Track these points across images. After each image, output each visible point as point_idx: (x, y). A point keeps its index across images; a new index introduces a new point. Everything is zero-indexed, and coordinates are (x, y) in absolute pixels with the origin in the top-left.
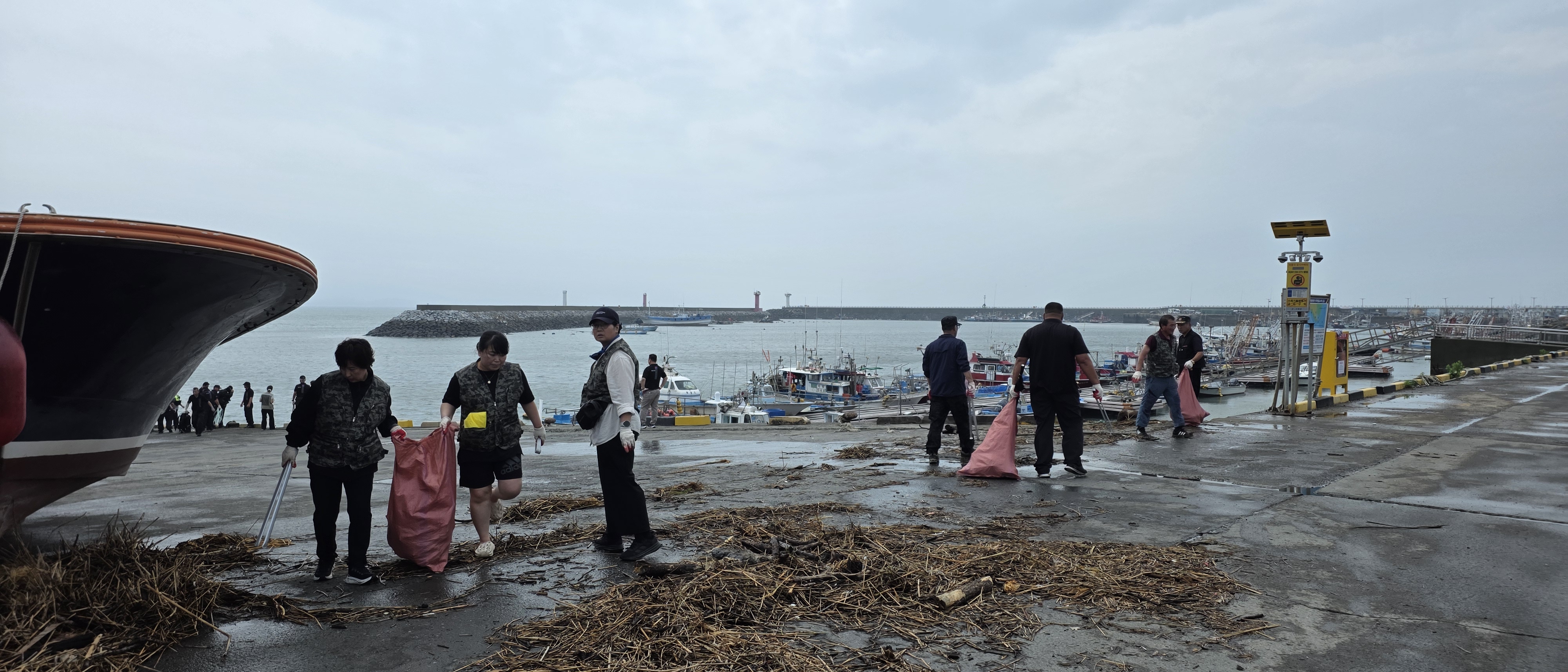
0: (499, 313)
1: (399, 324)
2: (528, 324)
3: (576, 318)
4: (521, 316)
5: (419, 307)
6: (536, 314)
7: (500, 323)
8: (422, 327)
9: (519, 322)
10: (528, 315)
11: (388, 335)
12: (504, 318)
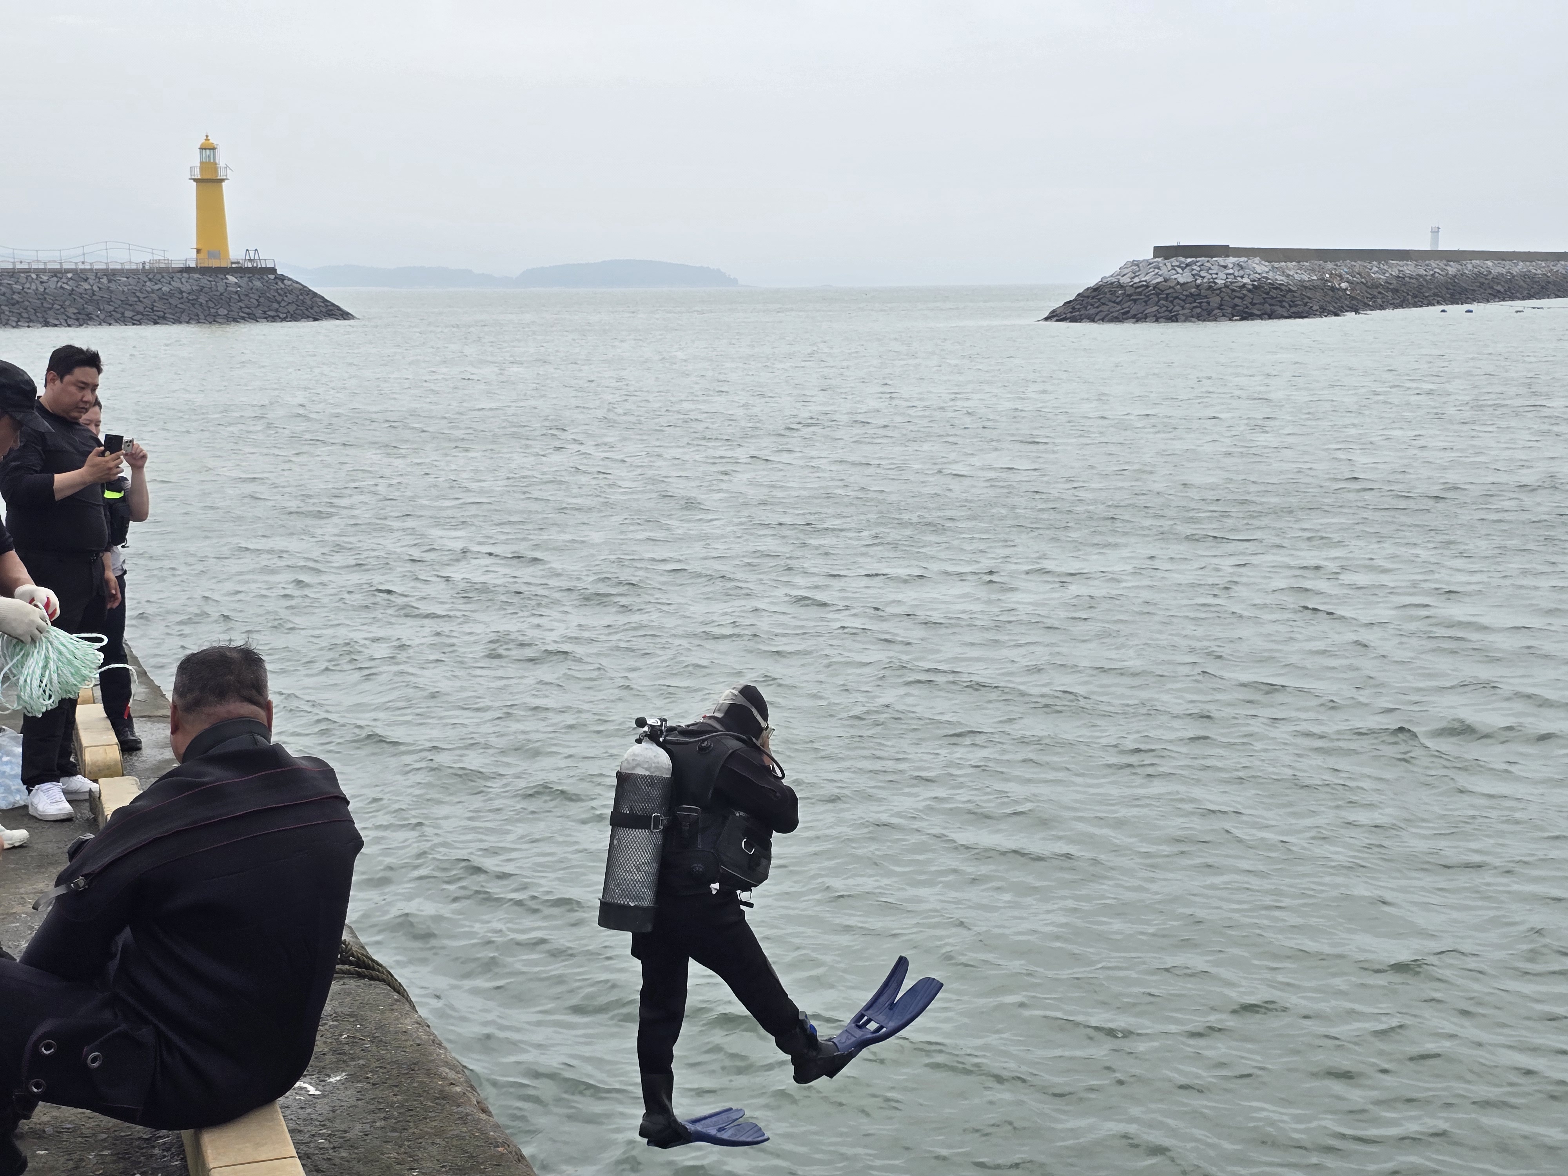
0: (1330, 265)
1: (1113, 293)
2: (1395, 291)
3: (1497, 279)
4: (1378, 273)
5: (1160, 251)
6: (1409, 268)
7: (1333, 289)
8: (1166, 299)
9: (1376, 285)
10: (1394, 269)
11: (1092, 319)
12: (1341, 276)
